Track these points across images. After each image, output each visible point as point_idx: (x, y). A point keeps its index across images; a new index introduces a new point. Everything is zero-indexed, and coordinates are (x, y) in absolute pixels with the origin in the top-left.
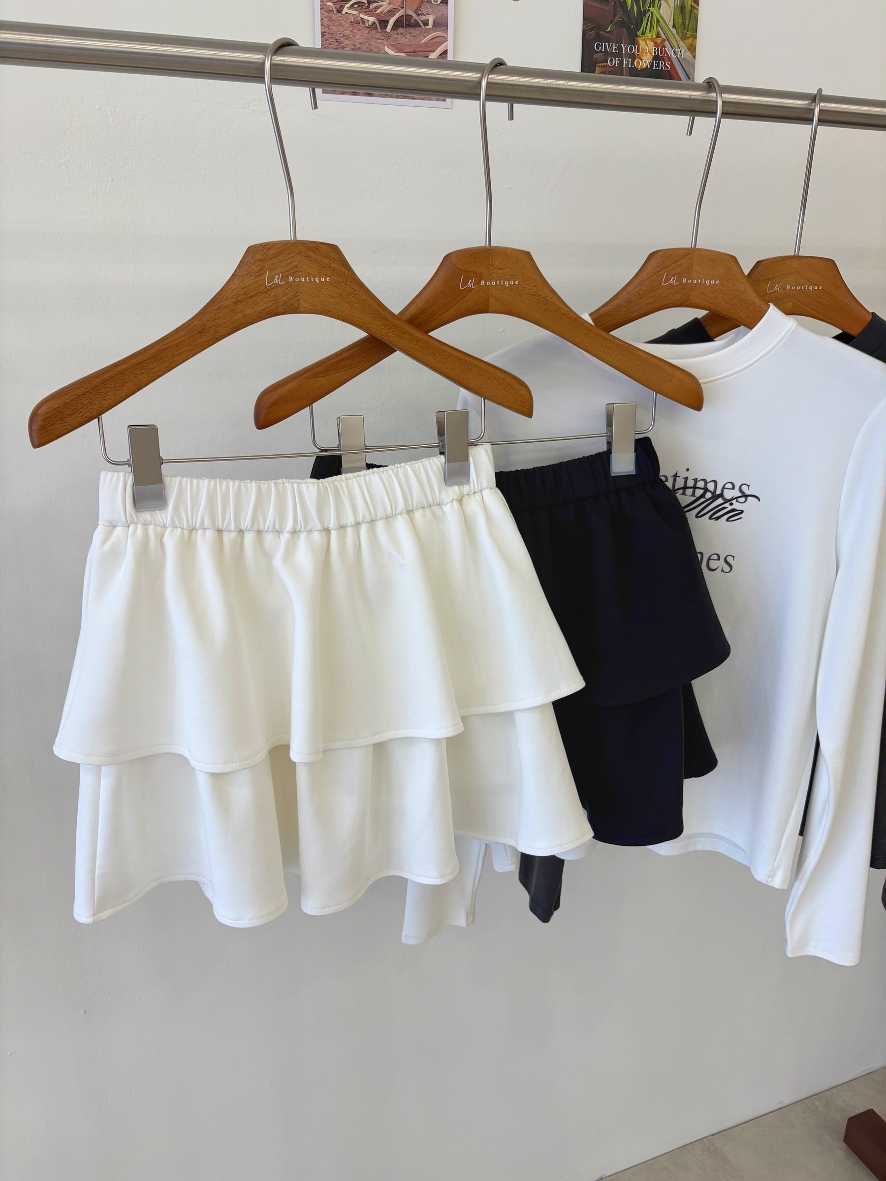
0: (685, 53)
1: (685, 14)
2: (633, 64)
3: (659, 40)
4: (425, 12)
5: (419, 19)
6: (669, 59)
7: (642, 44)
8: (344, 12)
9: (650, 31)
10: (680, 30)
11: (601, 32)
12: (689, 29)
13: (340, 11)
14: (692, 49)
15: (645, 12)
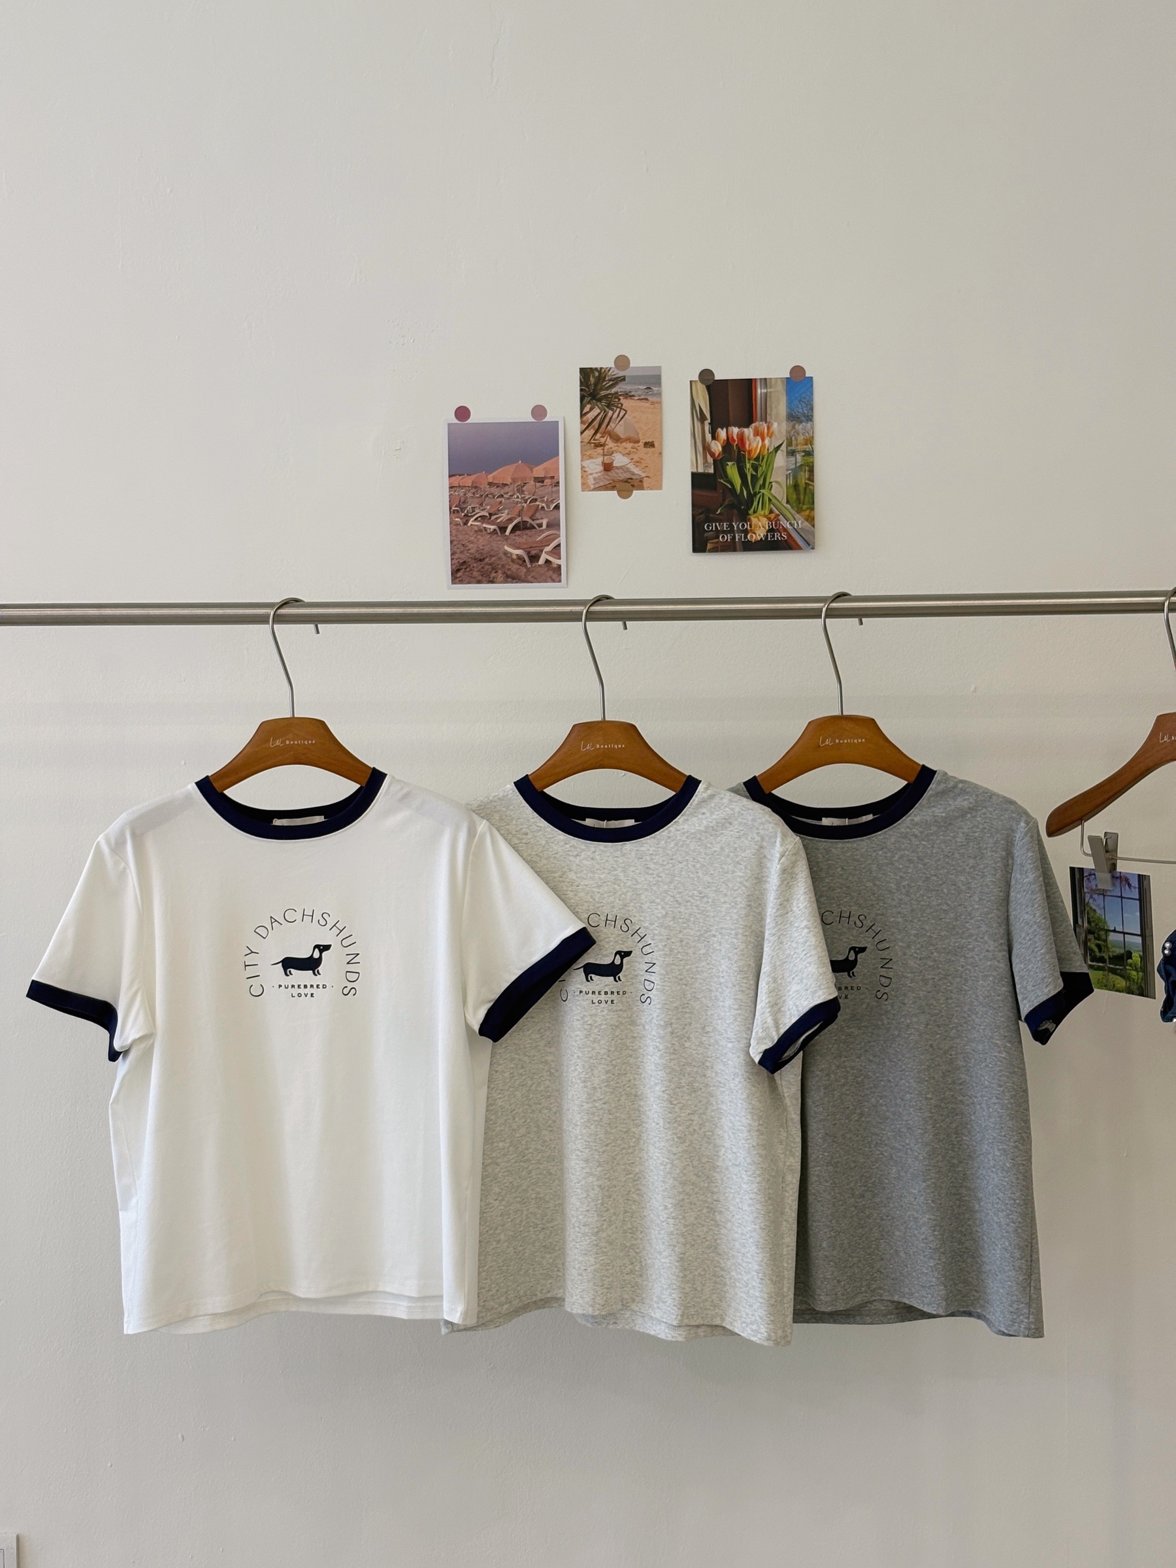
0: (801, 522)
1: (799, 490)
2: (746, 537)
3: (772, 516)
4: (539, 517)
5: (534, 523)
6: (785, 530)
7: (754, 520)
8: (469, 524)
9: (762, 509)
10: (794, 505)
11: (711, 515)
12: (806, 503)
13: (466, 524)
14: (811, 520)
15: (755, 494)
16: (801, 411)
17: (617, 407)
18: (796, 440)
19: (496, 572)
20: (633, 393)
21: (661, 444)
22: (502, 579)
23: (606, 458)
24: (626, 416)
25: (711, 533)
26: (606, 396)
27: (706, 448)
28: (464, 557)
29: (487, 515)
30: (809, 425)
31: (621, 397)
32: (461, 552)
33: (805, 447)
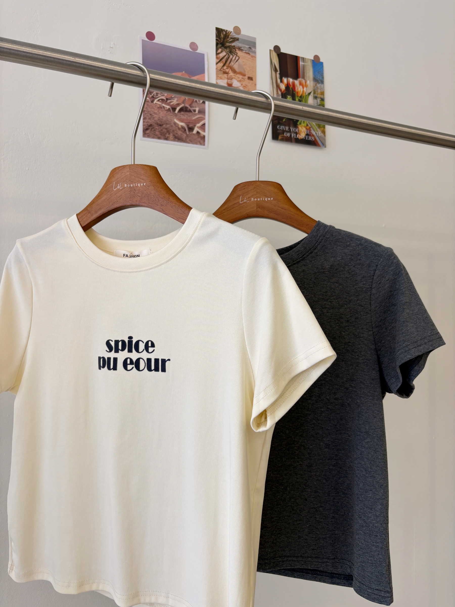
0: (320, 133)
2: (296, 136)
3: (308, 127)
4: (194, 106)
5: (192, 109)
6: (313, 135)
7: (300, 128)
8: (154, 103)
9: (303, 123)
13: (152, 102)
14: (324, 133)
16: (319, 77)
17: (235, 54)
18: (317, 91)
19: (169, 134)
20: (242, 49)
21: (256, 80)
22: (172, 139)
23: (229, 80)
24: (239, 60)
25: (280, 131)
26: (229, 47)
27: (278, 86)
28: (151, 122)
29: (165, 99)
30: (322, 86)
31: (237, 49)
32: (150, 119)
33: (321, 96)
